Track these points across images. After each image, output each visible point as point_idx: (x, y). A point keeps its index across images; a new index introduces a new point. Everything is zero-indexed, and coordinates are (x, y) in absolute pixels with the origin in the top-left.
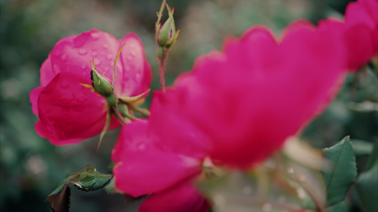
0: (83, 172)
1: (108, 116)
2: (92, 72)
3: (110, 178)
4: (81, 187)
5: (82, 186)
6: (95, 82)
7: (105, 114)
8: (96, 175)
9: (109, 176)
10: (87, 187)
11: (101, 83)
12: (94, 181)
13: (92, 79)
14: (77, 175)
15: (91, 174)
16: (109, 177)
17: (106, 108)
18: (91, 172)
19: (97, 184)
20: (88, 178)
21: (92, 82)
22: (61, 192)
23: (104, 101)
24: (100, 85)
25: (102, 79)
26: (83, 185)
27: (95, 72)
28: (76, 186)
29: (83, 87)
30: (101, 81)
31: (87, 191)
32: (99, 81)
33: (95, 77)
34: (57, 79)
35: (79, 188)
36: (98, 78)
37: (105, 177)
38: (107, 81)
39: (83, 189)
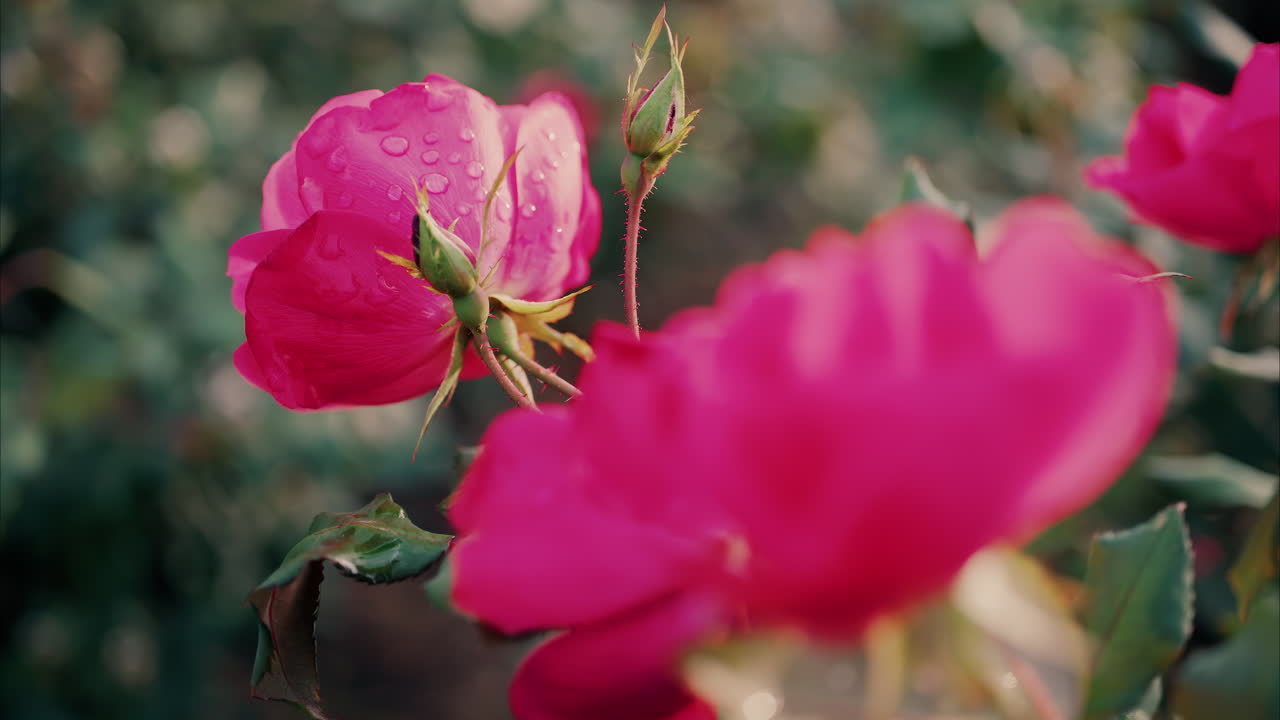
0: (365, 516)
1: (455, 350)
2: (417, 220)
3: (446, 548)
4: (355, 571)
5: (358, 567)
6: (423, 254)
7: (449, 342)
8: (403, 532)
9: (441, 538)
10: (371, 571)
11: (443, 258)
12: (395, 554)
13: (416, 241)
14: (345, 528)
15: (387, 530)
16: (440, 544)
17: (450, 326)
18: (388, 522)
19: (403, 565)
20: (377, 544)
21: (414, 252)
22: (292, 580)
23: (446, 303)
24: (439, 265)
25: (447, 247)
26: (360, 562)
27: (425, 222)
28: (338, 566)
29: (388, 262)
30: (441, 253)
31: (370, 582)
32: (437, 254)
33: (424, 238)
34: (312, 226)
35: (348, 574)
36: (435, 243)
37: (430, 542)
38: (459, 253)
39: (361, 577)
